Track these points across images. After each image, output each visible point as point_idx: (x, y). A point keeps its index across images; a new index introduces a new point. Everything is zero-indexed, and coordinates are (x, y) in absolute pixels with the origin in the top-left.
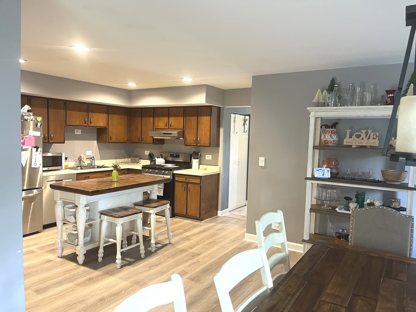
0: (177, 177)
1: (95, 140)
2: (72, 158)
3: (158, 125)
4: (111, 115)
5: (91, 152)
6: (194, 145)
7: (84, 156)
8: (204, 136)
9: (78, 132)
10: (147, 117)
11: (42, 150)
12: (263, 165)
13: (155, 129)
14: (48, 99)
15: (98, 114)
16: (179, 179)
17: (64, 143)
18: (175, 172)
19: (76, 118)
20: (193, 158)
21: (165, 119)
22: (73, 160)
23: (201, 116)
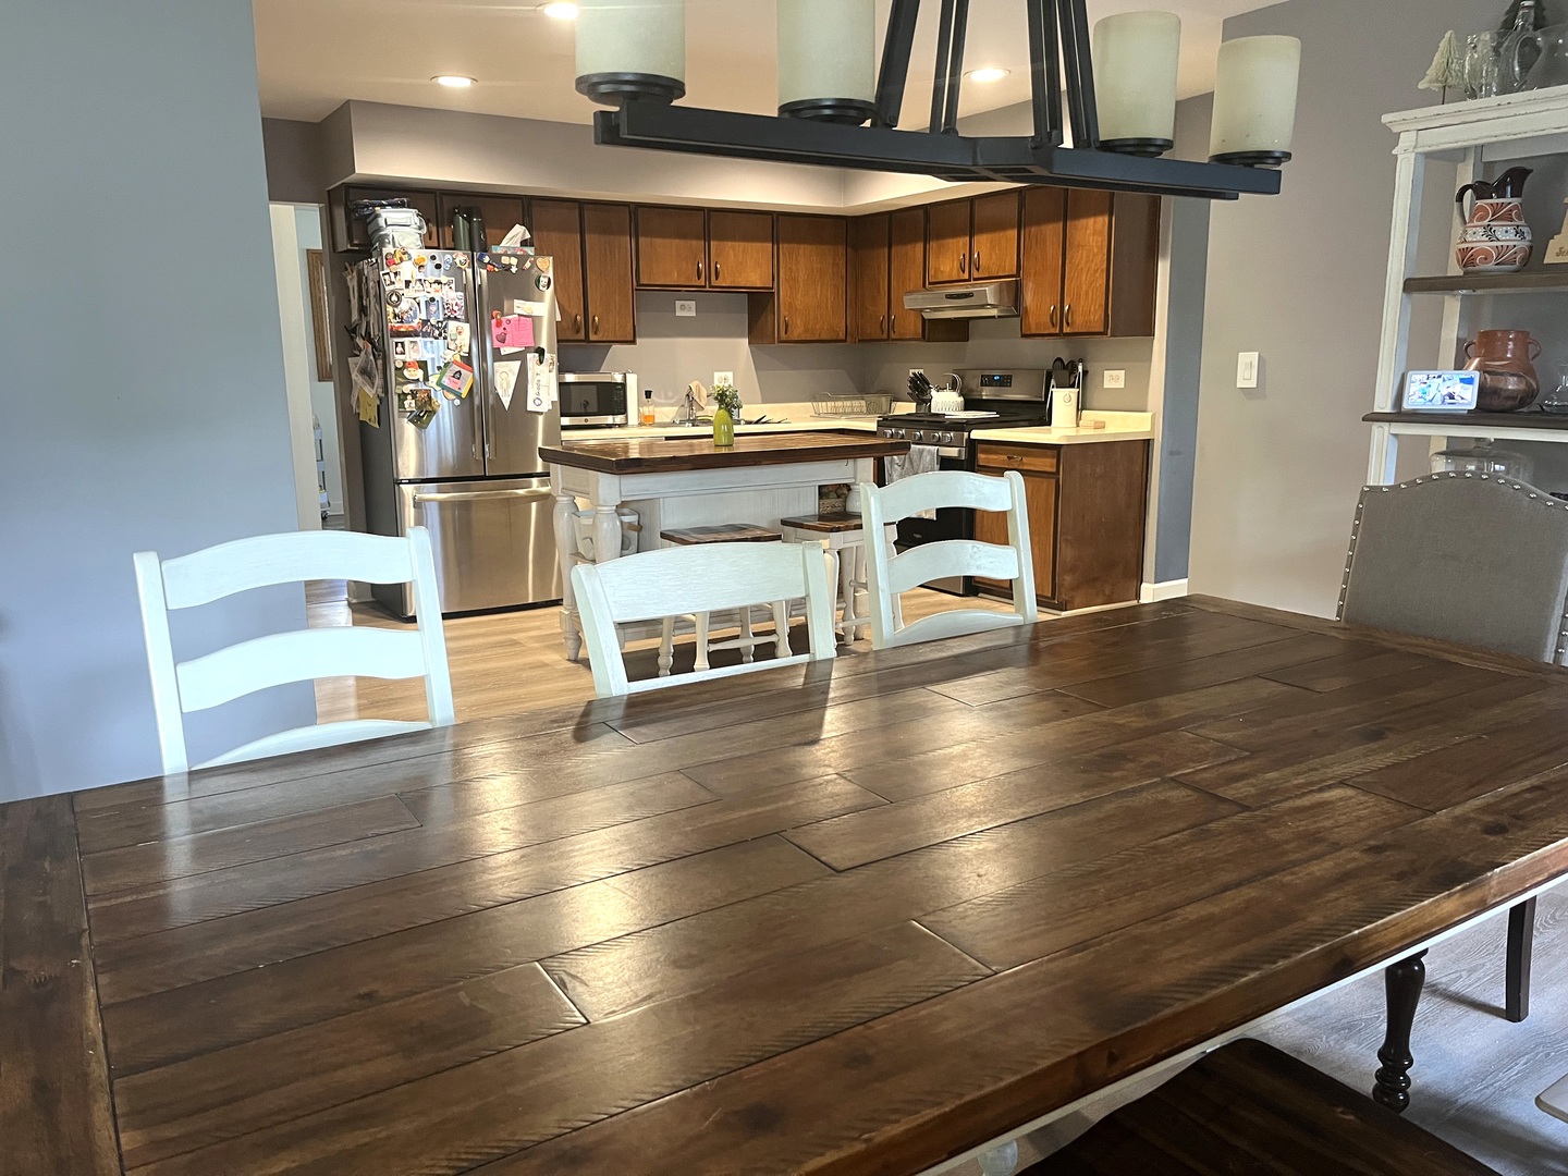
0: (984, 452)
1: (742, 336)
2: (670, 394)
3: (937, 270)
4: (786, 245)
5: (730, 375)
6: (1052, 331)
7: (702, 387)
8: (1087, 293)
9: (686, 309)
10: (905, 243)
11: (555, 360)
12: (1253, 384)
13: (930, 284)
14: (581, 204)
15: (742, 244)
16: (988, 460)
17: (633, 342)
18: (976, 434)
19: (668, 259)
20: (1053, 382)
21: (961, 243)
22: (672, 401)
23: (1077, 217)
